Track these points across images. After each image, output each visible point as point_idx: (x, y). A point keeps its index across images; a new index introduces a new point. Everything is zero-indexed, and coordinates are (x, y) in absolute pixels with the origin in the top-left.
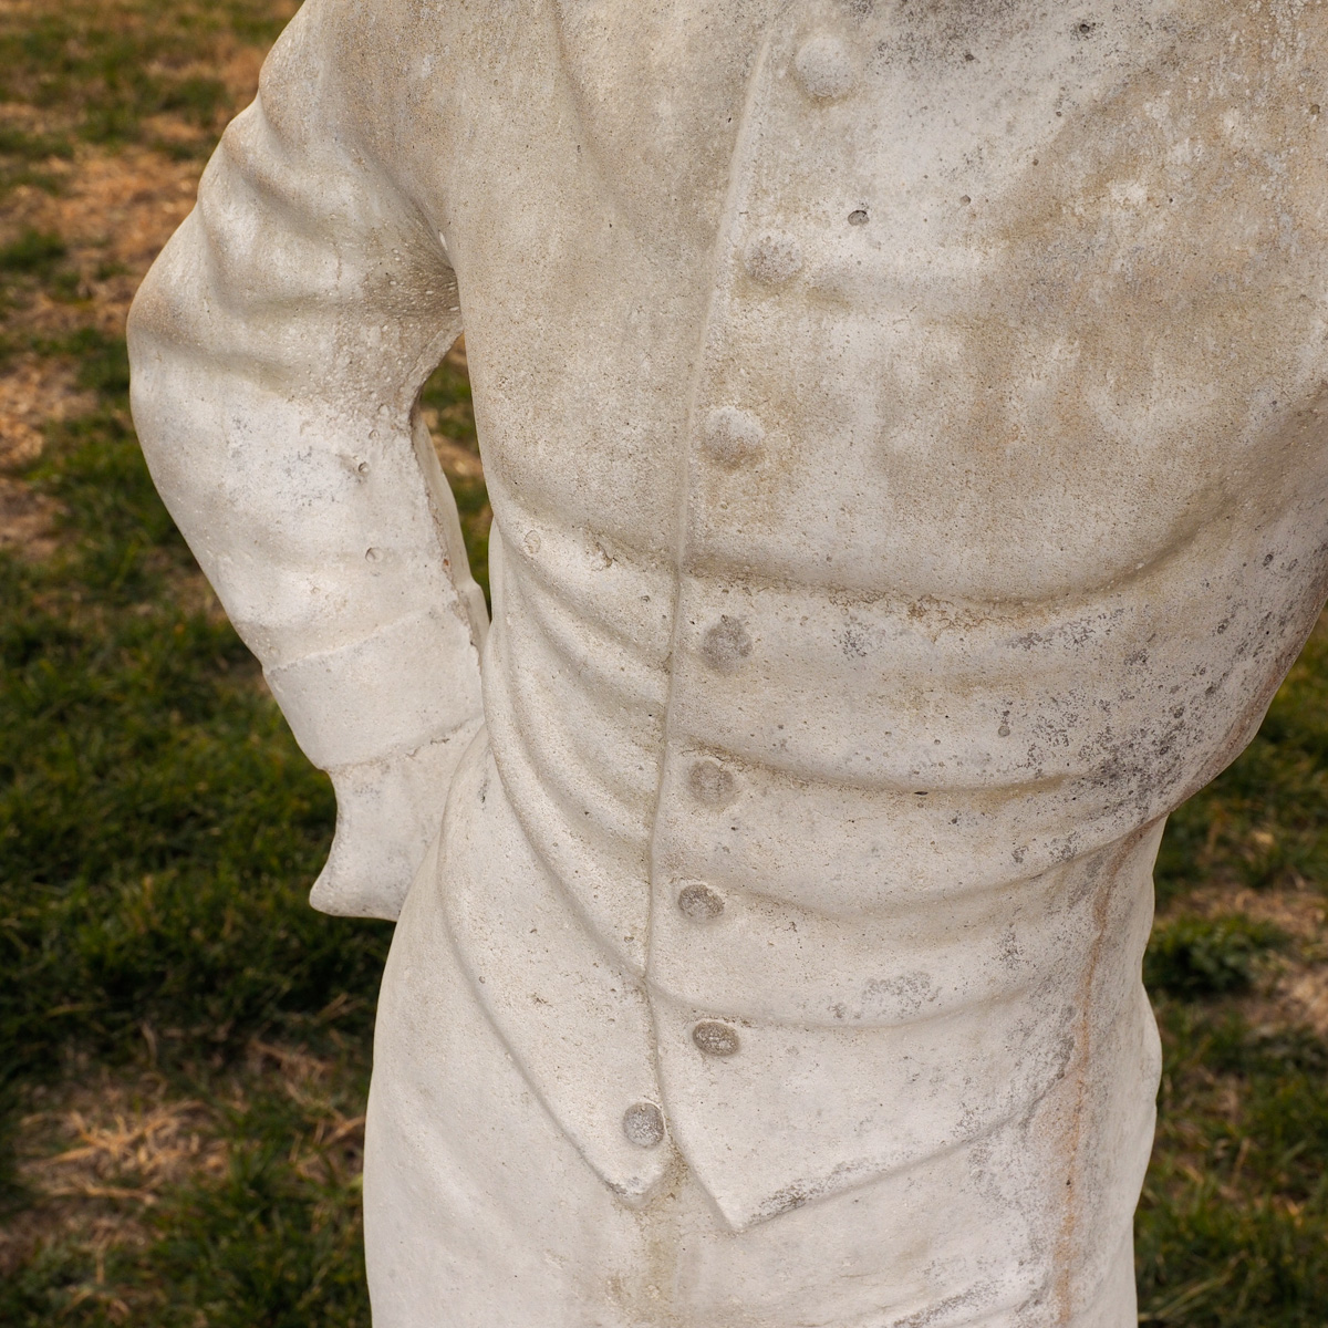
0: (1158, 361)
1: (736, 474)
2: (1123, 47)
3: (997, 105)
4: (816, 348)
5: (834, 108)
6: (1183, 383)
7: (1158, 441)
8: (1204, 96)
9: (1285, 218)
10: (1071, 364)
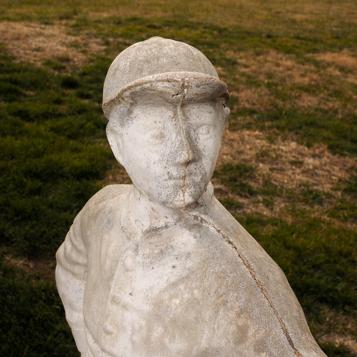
0: (177, 336)
1: (108, 336)
2: (181, 272)
3: (157, 278)
4: (122, 316)
5: (129, 272)
6: (181, 341)
7: (176, 351)
8: (191, 286)
9: (199, 315)
10: (162, 332)
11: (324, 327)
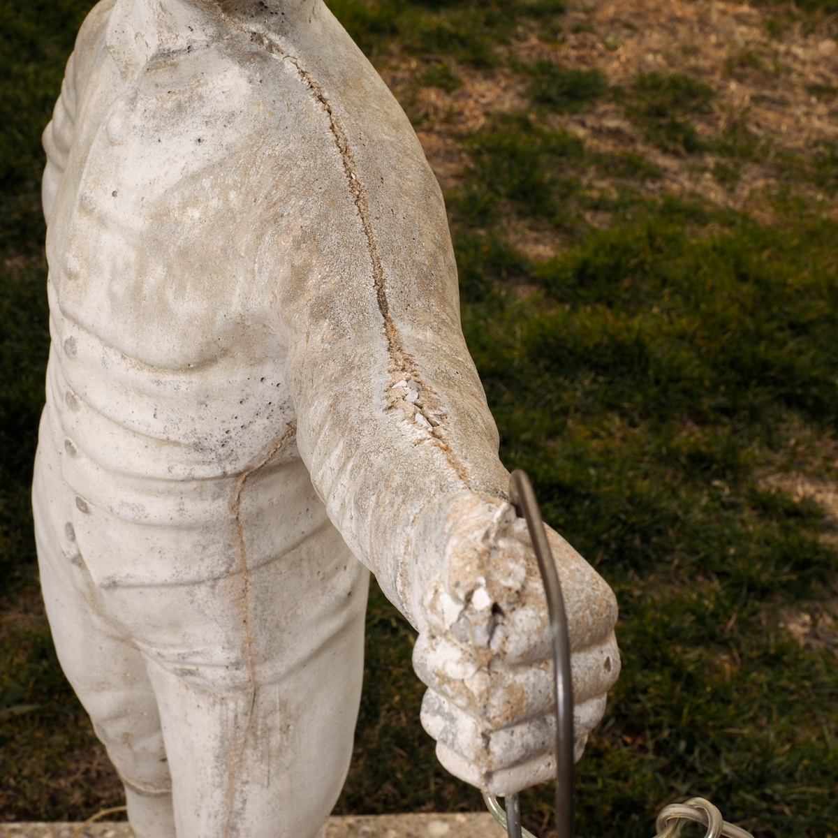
0: (189, 286)
1: (71, 282)
2: (211, 152)
3: (165, 163)
4: (97, 241)
5: (116, 147)
6: (196, 297)
7: (186, 318)
8: (224, 182)
9: (231, 242)
10: (163, 277)
11: (780, 458)
